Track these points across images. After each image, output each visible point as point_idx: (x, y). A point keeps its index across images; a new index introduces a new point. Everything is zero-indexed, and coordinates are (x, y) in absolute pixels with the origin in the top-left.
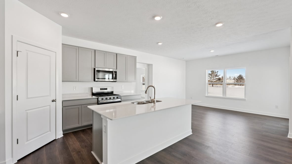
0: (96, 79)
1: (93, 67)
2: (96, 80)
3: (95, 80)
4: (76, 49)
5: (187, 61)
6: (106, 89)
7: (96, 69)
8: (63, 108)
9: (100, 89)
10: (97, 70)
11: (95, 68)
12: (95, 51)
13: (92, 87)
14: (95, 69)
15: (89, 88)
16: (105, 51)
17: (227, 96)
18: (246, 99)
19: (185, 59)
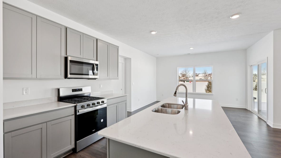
0: (70, 74)
1: (64, 55)
2: (69, 76)
3: (66, 77)
4: (32, 18)
5: (157, 58)
6: (81, 90)
7: (69, 59)
8: (5, 135)
9: (72, 90)
10: (70, 61)
11: (66, 56)
12: (66, 28)
13: (58, 87)
14: (66, 59)
15: (52, 89)
16: (81, 32)
17: (196, 92)
18: (213, 94)
19: (159, 55)
